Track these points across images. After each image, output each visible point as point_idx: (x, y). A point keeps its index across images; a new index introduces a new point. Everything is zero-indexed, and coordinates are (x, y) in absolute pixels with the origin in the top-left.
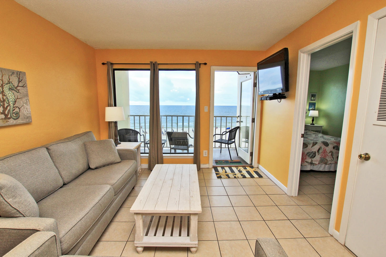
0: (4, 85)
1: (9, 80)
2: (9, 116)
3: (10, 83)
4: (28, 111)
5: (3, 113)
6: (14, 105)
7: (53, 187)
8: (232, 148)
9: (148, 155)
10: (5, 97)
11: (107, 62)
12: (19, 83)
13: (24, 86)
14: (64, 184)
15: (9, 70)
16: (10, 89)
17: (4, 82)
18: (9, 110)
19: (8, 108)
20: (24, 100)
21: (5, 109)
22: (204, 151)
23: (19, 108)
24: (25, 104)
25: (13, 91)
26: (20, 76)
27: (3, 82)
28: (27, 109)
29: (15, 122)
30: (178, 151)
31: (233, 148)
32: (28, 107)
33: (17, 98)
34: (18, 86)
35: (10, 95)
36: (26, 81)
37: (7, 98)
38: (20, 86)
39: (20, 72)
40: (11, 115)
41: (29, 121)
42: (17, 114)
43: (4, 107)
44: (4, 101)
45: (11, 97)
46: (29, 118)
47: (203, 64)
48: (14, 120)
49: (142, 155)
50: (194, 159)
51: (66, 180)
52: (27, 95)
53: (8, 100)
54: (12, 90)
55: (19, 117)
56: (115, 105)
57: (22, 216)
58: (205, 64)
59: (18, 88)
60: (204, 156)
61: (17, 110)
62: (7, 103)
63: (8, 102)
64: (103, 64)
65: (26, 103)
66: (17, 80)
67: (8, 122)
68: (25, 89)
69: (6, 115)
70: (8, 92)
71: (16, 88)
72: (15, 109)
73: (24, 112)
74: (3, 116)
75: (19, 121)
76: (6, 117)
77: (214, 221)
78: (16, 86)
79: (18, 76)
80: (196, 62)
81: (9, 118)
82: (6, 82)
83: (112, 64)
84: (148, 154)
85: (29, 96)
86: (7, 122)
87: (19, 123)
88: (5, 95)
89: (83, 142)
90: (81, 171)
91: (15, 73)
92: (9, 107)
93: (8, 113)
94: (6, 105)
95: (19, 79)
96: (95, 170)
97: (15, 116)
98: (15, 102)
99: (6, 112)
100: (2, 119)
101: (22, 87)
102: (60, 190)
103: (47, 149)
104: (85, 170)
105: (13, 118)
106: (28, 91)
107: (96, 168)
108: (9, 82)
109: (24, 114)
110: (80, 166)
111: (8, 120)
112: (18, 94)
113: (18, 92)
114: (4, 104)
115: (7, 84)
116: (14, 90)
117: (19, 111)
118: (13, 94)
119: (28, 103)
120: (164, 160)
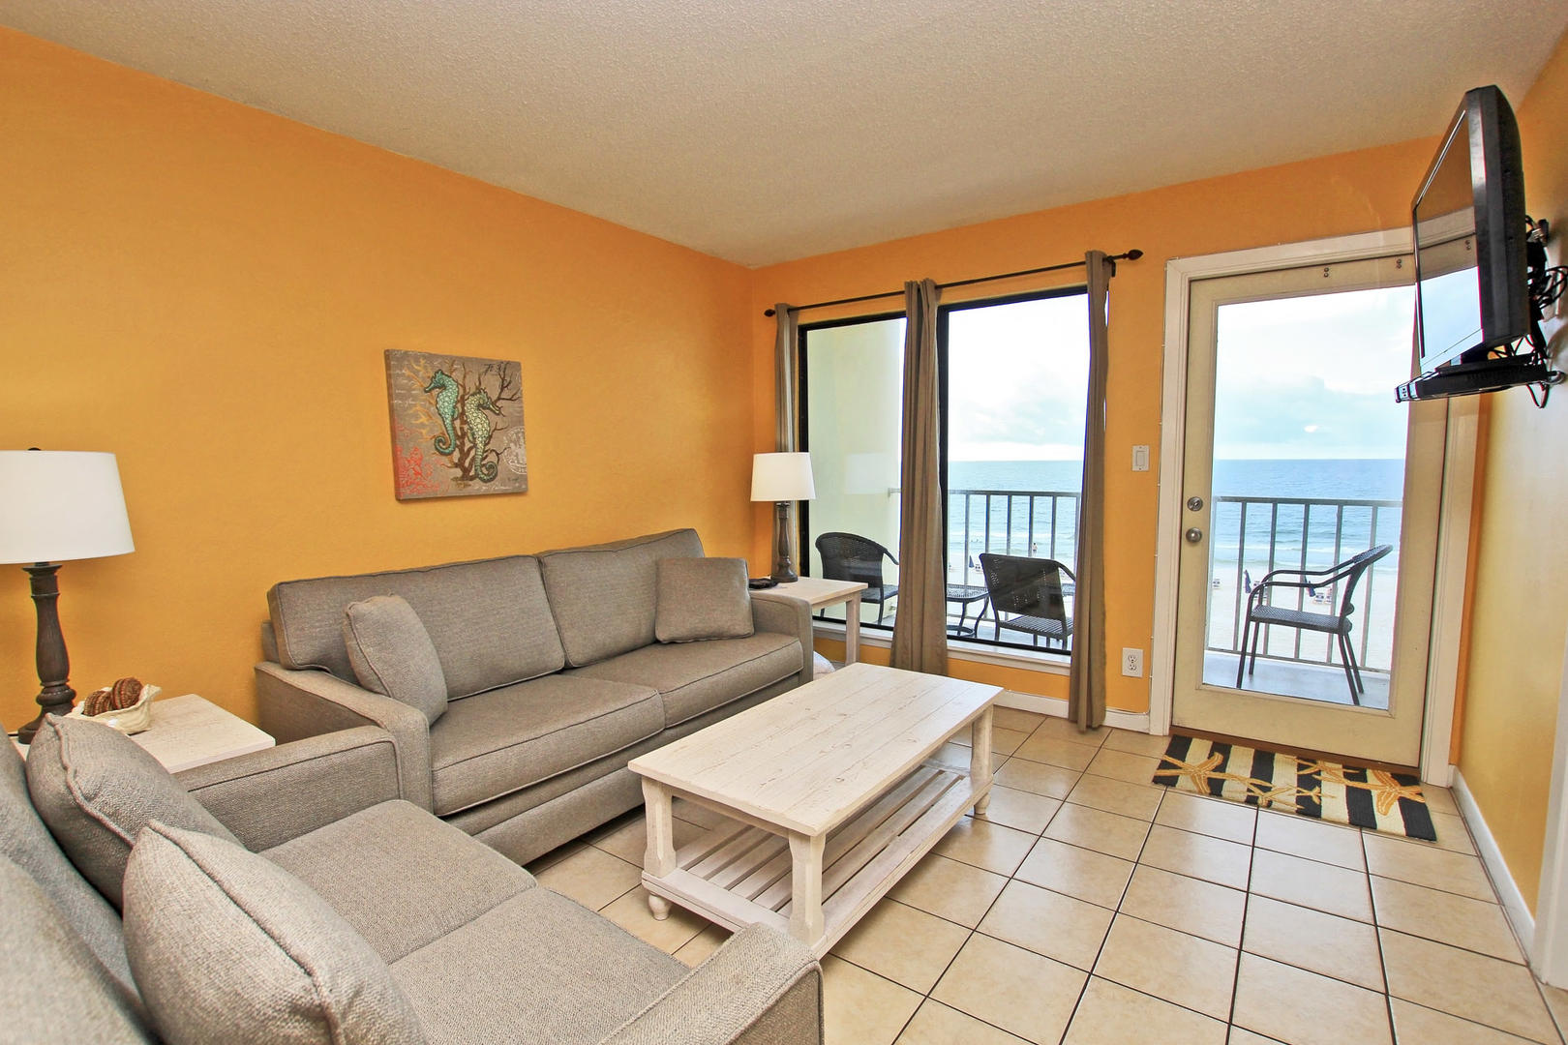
0: (466, 397)
1: (480, 383)
2: (472, 473)
3: (480, 393)
4: (518, 463)
5: (459, 465)
6: (486, 445)
7: (528, 664)
8: (1370, 670)
9: (889, 635)
10: (466, 427)
11: (777, 306)
12: (502, 390)
13: (514, 398)
14: (567, 669)
15: (479, 361)
16: (480, 407)
17: (468, 391)
18: (473, 459)
19: (472, 453)
20: (512, 432)
21: (464, 455)
22: (1127, 651)
23: (498, 454)
24: (512, 445)
25: (487, 412)
26: (507, 373)
27: (465, 390)
28: (517, 455)
29: (484, 488)
30: (1007, 635)
31: (1377, 671)
32: (521, 452)
33: (495, 429)
34: (499, 399)
35: (478, 420)
36: (521, 383)
37: (471, 429)
38: (504, 399)
39: (508, 363)
40: (476, 470)
41: (520, 487)
42: (492, 467)
43: (461, 451)
44: (464, 435)
45: (480, 426)
46: (523, 479)
47: (1124, 256)
48: (481, 483)
49: (864, 631)
50: (1071, 677)
51: (576, 658)
52: (520, 421)
53: (473, 434)
54: (484, 408)
55: (496, 475)
56: (804, 447)
57: (384, 691)
58: (1134, 255)
59: (499, 404)
60: (1126, 672)
61: (492, 458)
62: (470, 441)
63: (471, 438)
64: (769, 313)
65: (516, 442)
66: (498, 383)
67: (470, 488)
68: (516, 404)
69: (466, 471)
70: (475, 415)
71: (494, 404)
72: (487, 456)
73: (509, 464)
74: (458, 472)
75: (496, 486)
76: (466, 476)
77: (974, 930)
78: (494, 398)
79: (502, 373)
80: (1086, 254)
81: (472, 478)
82: (473, 390)
83: (792, 311)
84: (892, 633)
85: (525, 423)
86: (466, 486)
87: (494, 490)
88: (466, 422)
89: (654, 558)
90: (625, 641)
91: (496, 367)
92: (474, 450)
93: (471, 464)
94: (468, 445)
95: (503, 380)
96: (668, 647)
97: (486, 472)
98: (490, 437)
99: (467, 464)
100: (455, 479)
101: (510, 399)
102: (553, 676)
103: (540, 562)
104: (640, 642)
105: (480, 478)
106: (522, 411)
107: (672, 642)
108: (479, 390)
109: (510, 470)
110: (625, 628)
111: (470, 483)
112: (498, 419)
113: (498, 414)
114: (463, 444)
115: (473, 395)
116: (489, 408)
117: (496, 462)
118: (487, 418)
119: (522, 440)
120: (952, 666)
